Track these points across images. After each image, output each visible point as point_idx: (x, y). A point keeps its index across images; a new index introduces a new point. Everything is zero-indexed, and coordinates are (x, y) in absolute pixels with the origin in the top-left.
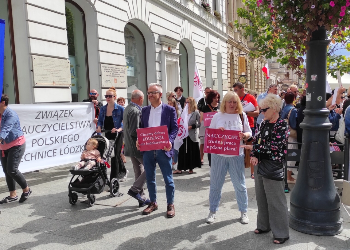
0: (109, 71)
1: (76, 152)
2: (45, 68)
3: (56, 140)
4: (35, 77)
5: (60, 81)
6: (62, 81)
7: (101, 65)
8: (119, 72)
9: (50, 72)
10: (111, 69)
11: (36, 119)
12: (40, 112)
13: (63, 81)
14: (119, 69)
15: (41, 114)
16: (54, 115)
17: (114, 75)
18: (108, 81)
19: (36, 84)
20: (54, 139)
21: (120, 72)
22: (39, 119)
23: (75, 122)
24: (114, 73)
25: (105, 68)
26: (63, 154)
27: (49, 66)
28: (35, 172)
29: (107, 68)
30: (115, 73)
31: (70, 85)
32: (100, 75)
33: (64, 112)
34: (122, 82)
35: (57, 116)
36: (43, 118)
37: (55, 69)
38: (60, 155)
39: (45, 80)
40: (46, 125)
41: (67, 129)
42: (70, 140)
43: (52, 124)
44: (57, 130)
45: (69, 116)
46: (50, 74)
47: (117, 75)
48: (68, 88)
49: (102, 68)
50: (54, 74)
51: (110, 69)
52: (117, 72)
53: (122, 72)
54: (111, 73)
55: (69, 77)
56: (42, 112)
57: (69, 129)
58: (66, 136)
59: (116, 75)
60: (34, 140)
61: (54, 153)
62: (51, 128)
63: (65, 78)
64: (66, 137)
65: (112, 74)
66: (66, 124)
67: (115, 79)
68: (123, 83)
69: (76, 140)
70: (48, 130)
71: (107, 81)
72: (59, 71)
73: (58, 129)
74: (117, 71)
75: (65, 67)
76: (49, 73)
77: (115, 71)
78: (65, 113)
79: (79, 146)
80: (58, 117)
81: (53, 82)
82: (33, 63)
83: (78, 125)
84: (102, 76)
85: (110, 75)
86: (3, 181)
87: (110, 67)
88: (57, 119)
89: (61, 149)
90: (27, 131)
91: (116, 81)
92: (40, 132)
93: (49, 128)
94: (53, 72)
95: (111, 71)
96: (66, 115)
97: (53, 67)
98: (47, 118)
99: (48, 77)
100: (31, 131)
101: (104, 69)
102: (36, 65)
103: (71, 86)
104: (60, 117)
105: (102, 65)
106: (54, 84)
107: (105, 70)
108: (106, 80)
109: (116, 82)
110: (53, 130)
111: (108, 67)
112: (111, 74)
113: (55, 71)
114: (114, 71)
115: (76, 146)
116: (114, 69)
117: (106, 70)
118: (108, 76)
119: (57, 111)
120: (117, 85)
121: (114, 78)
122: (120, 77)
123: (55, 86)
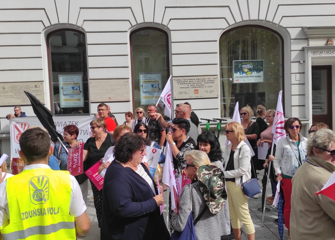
2: (101, 88)
4: (91, 96)
5: (117, 96)
6: (119, 96)
8: (204, 82)
10: (189, 81)
13: (121, 96)
14: (203, 79)
17: (194, 86)
18: (184, 93)
19: (92, 100)
21: (206, 82)
24: (194, 84)
25: (178, 81)
27: (106, 87)
29: (183, 81)
30: (196, 85)
31: (128, 99)
34: (208, 92)
39: (100, 97)
47: (200, 86)
50: (110, 92)
53: (208, 82)
54: (189, 85)
55: (128, 93)
65: (191, 86)
67: (196, 90)
68: (210, 93)
71: (181, 93)
72: (116, 89)
74: (200, 82)
75: (124, 85)
76: (106, 91)
77: (196, 82)
81: (110, 98)
84: (174, 89)
85: (187, 86)
87: (187, 79)
97: (110, 87)
99: (104, 94)
101: (177, 82)
102: (92, 87)
105: (174, 78)
107: (178, 83)
109: (198, 93)
111: (184, 80)
114: (194, 82)
116: (194, 81)
117: (180, 83)
118: (183, 88)
119: (65, 122)
120: (199, 96)
121: (193, 89)
122: (204, 87)
123: (111, 101)
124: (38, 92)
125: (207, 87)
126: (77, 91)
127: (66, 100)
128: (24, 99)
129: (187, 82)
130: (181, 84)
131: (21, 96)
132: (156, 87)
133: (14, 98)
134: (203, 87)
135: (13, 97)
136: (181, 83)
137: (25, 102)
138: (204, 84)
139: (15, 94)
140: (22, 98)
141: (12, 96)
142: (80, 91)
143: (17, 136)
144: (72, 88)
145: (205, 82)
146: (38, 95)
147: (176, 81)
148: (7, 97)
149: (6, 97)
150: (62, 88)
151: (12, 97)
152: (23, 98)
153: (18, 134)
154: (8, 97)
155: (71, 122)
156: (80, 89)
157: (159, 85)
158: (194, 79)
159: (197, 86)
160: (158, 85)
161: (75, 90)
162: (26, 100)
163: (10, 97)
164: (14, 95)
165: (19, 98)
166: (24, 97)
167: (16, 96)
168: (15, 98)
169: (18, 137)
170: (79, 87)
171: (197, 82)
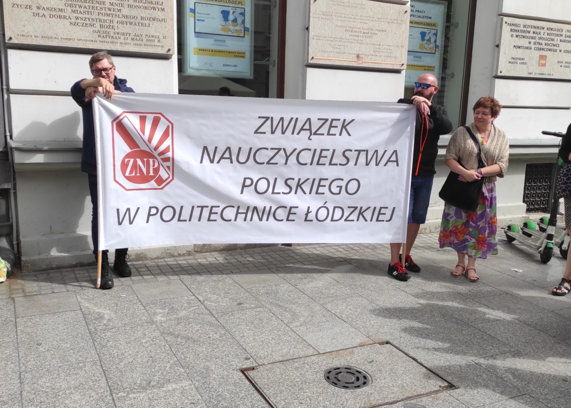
0: (527, 34)
1: (346, 220)
2: (339, 23)
3: (299, 185)
4: (312, 43)
5: (377, 54)
6: (381, 54)
7: (502, 19)
8: (559, 38)
9: (352, 34)
10: (532, 30)
11: (256, 132)
12: (267, 118)
13: (386, 54)
14: (558, 30)
15: (269, 122)
16: (302, 129)
17: (540, 46)
18: (519, 61)
19: (313, 58)
20: (294, 184)
21: (563, 38)
22: (265, 133)
23: (355, 151)
24: (541, 41)
25: (513, 27)
26: (312, 221)
27: (352, 20)
28: (283, 247)
29: (521, 28)
30: (544, 42)
31: (403, 65)
32: (498, 46)
33: (328, 124)
34: (564, 64)
35: (309, 132)
36: (273, 132)
37: (365, 26)
38: (306, 220)
39: (336, 50)
40: (279, 150)
41: (330, 164)
42: (335, 190)
43: (295, 149)
44: (306, 164)
45: (340, 135)
46: (351, 37)
47: (551, 48)
48: (398, 71)
49: (506, 29)
50: (362, 39)
51: (529, 29)
52: (553, 40)
53: (567, 39)
54: (533, 41)
55: (402, 47)
56: (272, 118)
57: (336, 165)
58: (327, 179)
59: (548, 47)
60: (247, 180)
61: (290, 213)
62: (293, 159)
63: (392, 48)
64: (327, 183)
65: (535, 43)
66: (331, 151)
67: (543, 57)
68: (566, 67)
69: (350, 191)
70: (284, 162)
71: (514, 61)
72: (376, 32)
73: (310, 161)
74: (552, 37)
75: (395, 22)
76: (350, 35)
77: (546, 36)
78: (331, 126)
79: (356, 208)
80: (311, 134)
81: (358, 57)
82: (311, 10)
83: (362, 159)
84: (502, 47)
85: (527, 45)
86: (208, 252)
87: (529, 26)
88: (309, 139)
89: (309, 208)
90: (234, 158)
91: (543, 62)
92: (263, 163)
93: (287, 157)
94: (360, 34)
95: (531, 34)
96: (333, 131)
97: (362, 21)
98: (283, 133)
99: (346, 44)
100: (242, 158)
101: (511, 30)
102: (317, 16)
103: (405, 67)
104: (315, 134)
105: (505, 19)
106: (358, 60)
107: (512, 33)
108: (513, 58)
109: (544, 65)
110: (296, 162)
111: (524, 26)
112: (530, 43)
113: (366, 31)
114: (542, 36)
115: (349, 207)
116: (542, 31)
117: (515, 34)
118: (519, 47)
119: (309, 120)
120: (546, 72)
121: (538, 53)
122: (558, 51)
123: (360, 65)
124: (154, 9)
125: (562, 51)
126: (237, 28)
127: (201, 51)
128: (103, 29)
129: (529, 32)
130: (517, 36)
131: (93, 17)
132: (429, 40)
133: (67, 22)
134: (555, 51)
135: (65, 17)
136: (518, 34)
137: (108, 40)
138: (559, 42)
139: (71, 5)
140: (98, 25)
141: (61, 10)
142: (246, 29)
143: (123, 161)
144: (221, 15)
145: (561, 38)
146: (154, 19)
147: (509, 28)
148: (41, 12)
149: (36, 11)
150: (193, 11)
151: (60, 17)
152: (101, 26)
153: (128, 156)
154: (44, 12)
155: (326, 120)
156: (243, 22)
157: (436, 34)
158: (543, 28)
159: (546, 47)
160: (434, 34)
161: (230, 22)
162: (112, 34)
163: (53, 13)
164: (69, 9)
165: (87, 22)
166: (105, 21)
167: (75, 15)
168: (73, 20)
169: (127, 165)
170: (243, 14)
171: (548, 37)
